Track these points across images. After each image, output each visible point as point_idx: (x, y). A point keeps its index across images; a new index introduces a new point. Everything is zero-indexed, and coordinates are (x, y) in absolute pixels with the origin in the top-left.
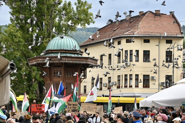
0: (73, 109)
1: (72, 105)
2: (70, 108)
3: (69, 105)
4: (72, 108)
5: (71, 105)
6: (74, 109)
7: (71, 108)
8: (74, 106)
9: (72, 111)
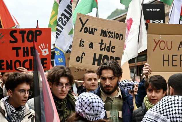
0: (99, 52)
1: (98, 33)
2: (87, 44)
3: (86, 30)
4: (97, 46)
5: (92, 31)
6: (104, 53)
7: (91, 46)
8: (106, 40)
9: (95, 60)
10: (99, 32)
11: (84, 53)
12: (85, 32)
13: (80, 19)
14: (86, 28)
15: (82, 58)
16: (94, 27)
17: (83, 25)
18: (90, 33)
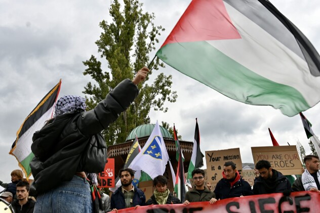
1: (222, 160)
2: (216, 168)
7: (219, 168)
10: (222, 158)
11: (216, 174)
12: (213, 161)
13: (208, 154)
14: (213, 158)
15: (215, 177)
16: (218, 156)
17: (211, 157)
18: (216, 160)
